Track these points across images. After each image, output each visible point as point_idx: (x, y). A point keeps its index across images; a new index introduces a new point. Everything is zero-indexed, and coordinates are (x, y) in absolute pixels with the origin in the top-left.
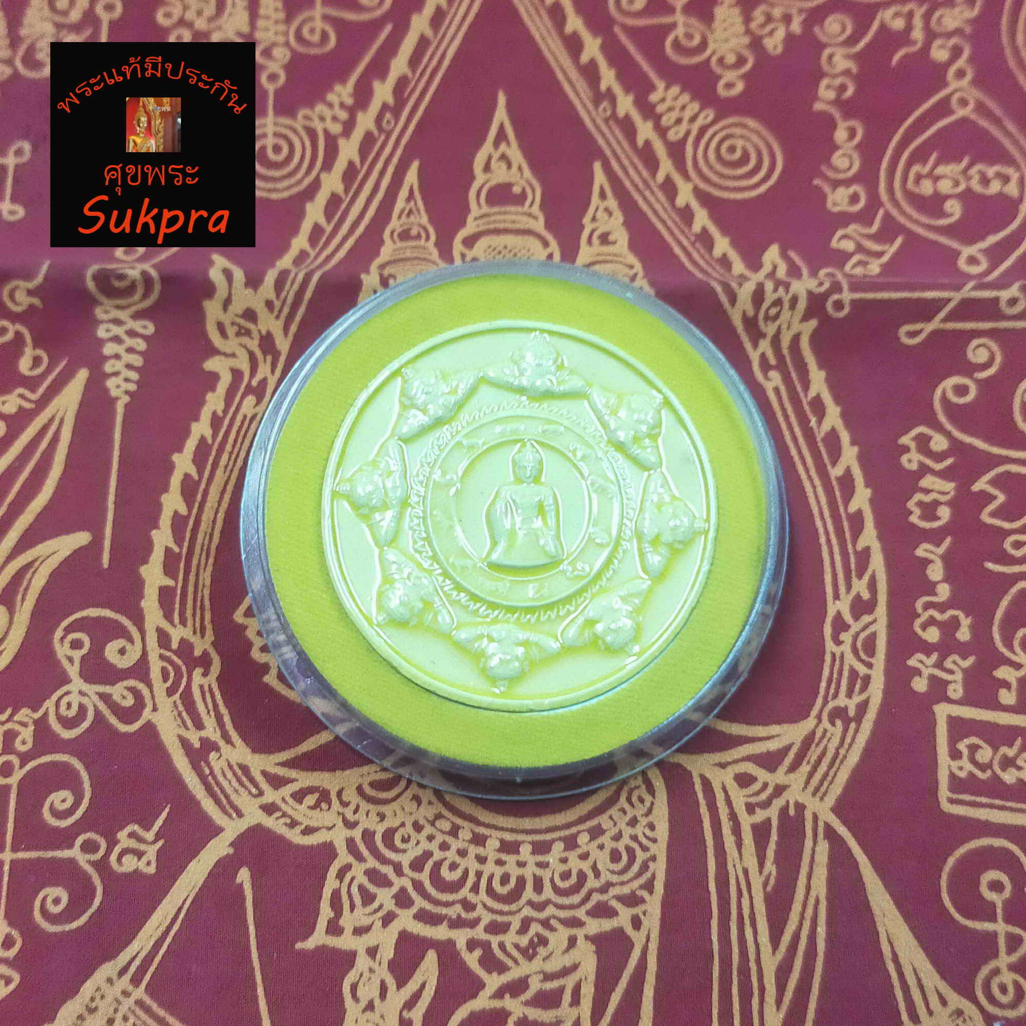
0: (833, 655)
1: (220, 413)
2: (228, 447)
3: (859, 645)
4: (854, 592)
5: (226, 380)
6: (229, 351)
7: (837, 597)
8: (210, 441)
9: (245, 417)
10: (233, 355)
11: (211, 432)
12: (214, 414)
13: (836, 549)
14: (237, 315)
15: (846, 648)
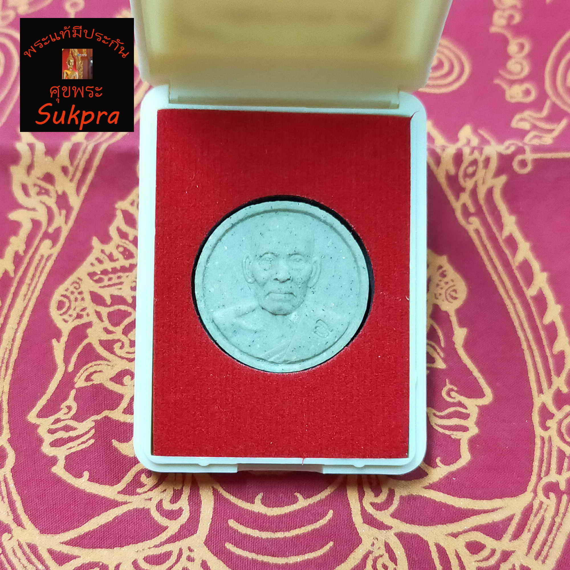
0: (543, 439)
1: (21, 253)
2: (27, 281)
3: (563, 430)
4: (554, 387)
5: (26, 228)
6: (30, 206)
7: (541, 391)
8: (12, 274)
9: (42, 256)
10: (34, 209)
11: (14, 268)
12: (17, 254)
13: (537, 353)
14: (38, 178)
15: (553, 432)
